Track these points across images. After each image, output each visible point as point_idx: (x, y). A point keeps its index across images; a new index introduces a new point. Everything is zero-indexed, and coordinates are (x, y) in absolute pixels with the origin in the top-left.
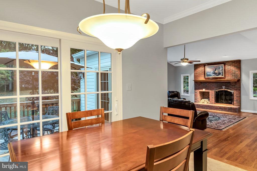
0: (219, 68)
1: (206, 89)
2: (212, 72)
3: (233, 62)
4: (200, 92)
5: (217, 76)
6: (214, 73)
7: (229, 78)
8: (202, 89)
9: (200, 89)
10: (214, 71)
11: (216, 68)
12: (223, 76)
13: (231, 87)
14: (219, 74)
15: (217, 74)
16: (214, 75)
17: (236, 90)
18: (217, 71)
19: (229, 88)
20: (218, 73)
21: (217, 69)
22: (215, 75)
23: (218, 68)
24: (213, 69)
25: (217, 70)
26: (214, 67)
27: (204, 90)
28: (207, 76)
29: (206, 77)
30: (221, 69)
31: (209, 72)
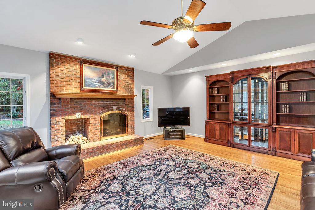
0: (109, 74)
2: (96, 79)
4: (67, 121)
5: (105, 87)
6: (100, 82)
7: (122, 92)
8: (73, 113)
9: (67, 115)
10: (100, 77)
11: (103, 73)
12: (115, 89)
13: (125, 107)
14: (109, 84)
15: (104, 84)
16: (99, 84)
17: (131, 111)
18: (104, 79)
19: (122, 109)
20: (107, 82)
21: (104, 75)
22: (102, 86)
23: (106, 73)
24: (97, 73)
25: (104, 78)
26: (100, 71)
27: (78, 116)
28: (86, 86)
29: (84, 88)
30: (111, 76)
31: (91, 77)
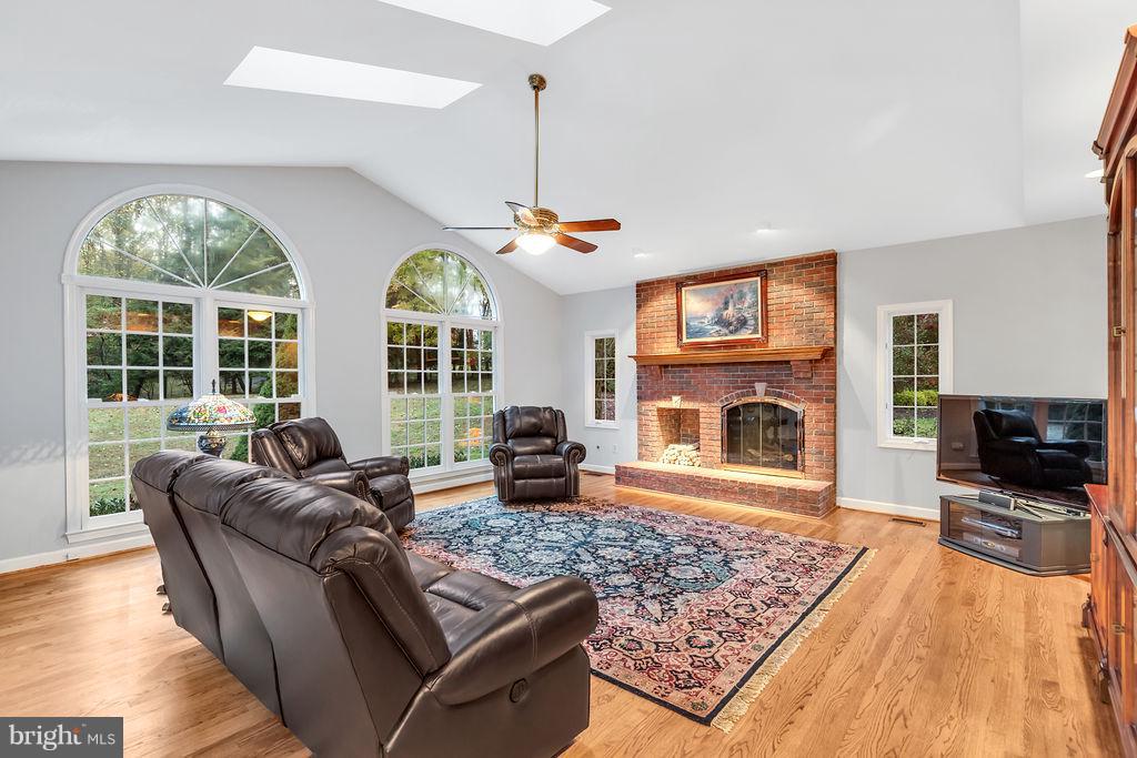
0: (742, 297)
1: (687, 396)
2: (710, 315)
3: (803, 267)
4: (659, 410)
5: (731, 332)
6: (720, 321)
7: (783, 340)
8: (668, 397)
9: (659, 399)
10: (720, 310)
11: (726, 297)
12: (759, 336)
13: (794, 388)
14: (743, 323)
15: (730, 324)
16: (717, 328)
17: (817, 400)
18: (730, 312)
19: (784, 392)
20: (738, 319)
21: (731, 301)
22: (725, 331)
23: (736, 296)
24: (713, 300)
25: (731, 308)
26: (719, 294)
27: (676, 402)
28: (690, 335)
29: (685, 340)
30: (749, 299)
31: (699, 314)
